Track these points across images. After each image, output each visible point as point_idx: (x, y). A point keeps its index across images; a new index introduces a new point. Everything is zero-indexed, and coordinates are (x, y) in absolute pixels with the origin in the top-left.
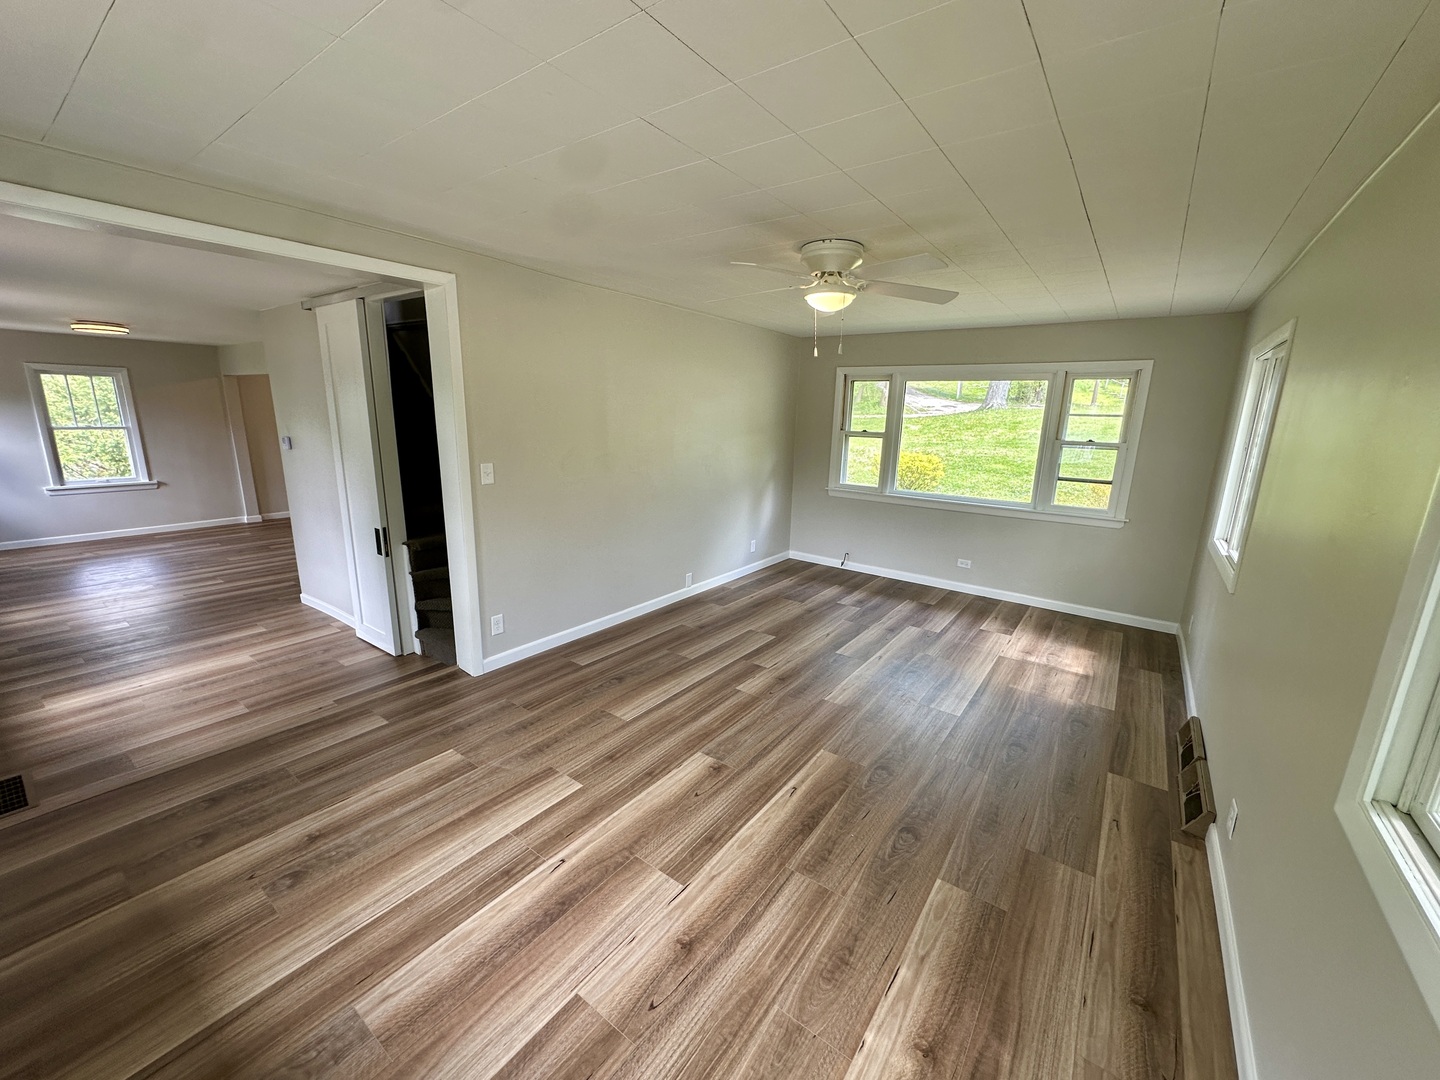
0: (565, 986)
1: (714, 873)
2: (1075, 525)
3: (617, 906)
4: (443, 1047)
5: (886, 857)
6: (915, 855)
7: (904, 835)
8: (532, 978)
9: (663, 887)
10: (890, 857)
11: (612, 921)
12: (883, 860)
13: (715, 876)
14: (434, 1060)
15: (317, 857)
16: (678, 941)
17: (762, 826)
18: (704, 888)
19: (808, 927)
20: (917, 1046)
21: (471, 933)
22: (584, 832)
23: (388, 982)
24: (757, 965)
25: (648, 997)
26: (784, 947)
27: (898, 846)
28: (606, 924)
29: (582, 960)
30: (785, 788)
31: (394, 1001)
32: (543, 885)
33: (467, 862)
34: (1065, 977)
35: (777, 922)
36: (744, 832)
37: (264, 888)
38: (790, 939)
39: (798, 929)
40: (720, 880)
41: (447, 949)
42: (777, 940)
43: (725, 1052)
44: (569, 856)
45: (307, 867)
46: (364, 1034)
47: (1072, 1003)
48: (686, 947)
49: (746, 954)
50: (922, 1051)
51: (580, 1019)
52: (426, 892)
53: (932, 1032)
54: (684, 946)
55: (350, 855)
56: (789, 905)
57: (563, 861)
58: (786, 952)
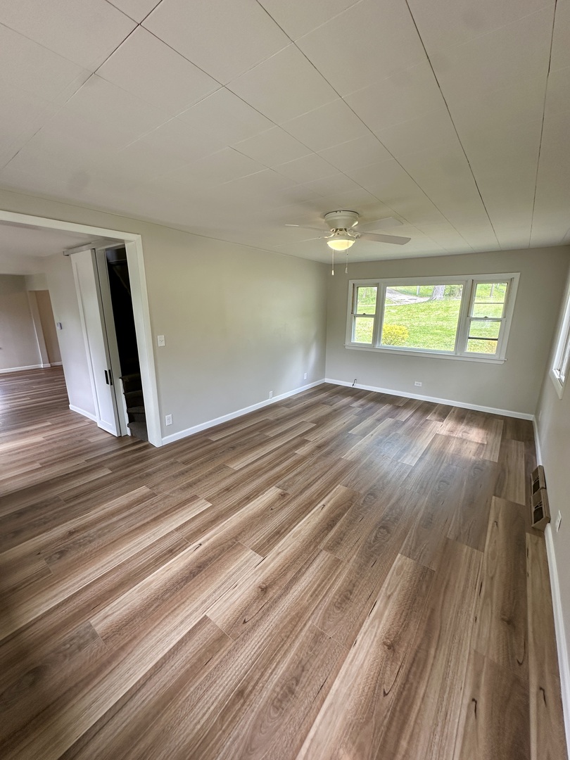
0: (200, 611)
1: (280, 551)
2: (476, 363)
3: (228, 568)
4: (135, 642)
5: (372, 542)
6: (387, 541)
7: (382, 530)
8: (183, 606)
9: (253, 558)
10: (374, 542)
11: (225, 576)
12: (370, 543)
13: (280, 553)
14: (130, 650)
15: (73, 542)
16: (260, 587)
17: (306, 526)
18: (274, 558)
19: (329, 580)
20: (384, 643)
21: (152, 582)
22: (212, 529)
23: (108, 608)
24: (301, 600)
25: (243, 617)
26: (316, 590)
27: (378, 536)
28: (222, 578)
29: (209, 597)
30: (319, 505)
31: (110, 618)
32: (190, 557)
33: (150, 545)
34: (465, 606)
35: (312, 577)
36: (296, 529)
37: (46, 559)
38: (319, 585)
39: (323, 581)
40: (283, 554)
41: (138, 592)
42: (312, 587)
43: (283, 645)
44: (204, 542)
45: (68, 548)
46: (94, 636)
47: (469, 620)
48: (264, 590)
49: (295, 594)
50: (387, 646)
51: (207, 628)
52: (128, 561)
53: (393, 636)
54: (262, 590)
55: (90, 542)
56: (319, 567)
57: (201, 545)
58: (317, 593)
